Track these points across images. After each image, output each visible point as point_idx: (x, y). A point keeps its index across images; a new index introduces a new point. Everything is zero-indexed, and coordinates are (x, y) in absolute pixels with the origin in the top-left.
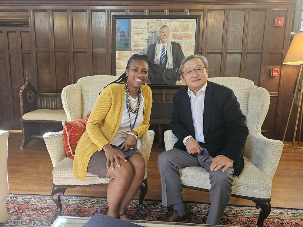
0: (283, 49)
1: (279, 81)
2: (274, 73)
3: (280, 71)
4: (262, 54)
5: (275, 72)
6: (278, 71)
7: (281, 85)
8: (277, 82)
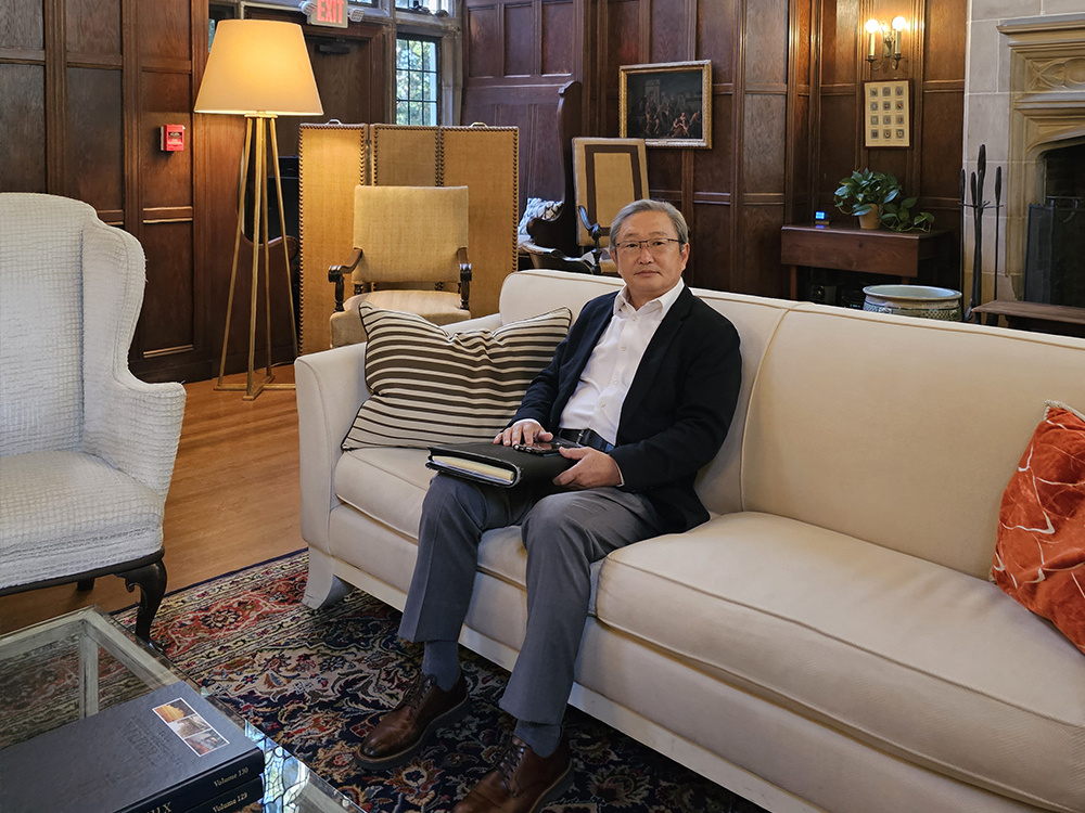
0: (191, 59)
1: (189, 166)
2: (169, 143)
3: (189, 134)
4: (122, 71)
5: (172, 137)
6: (181, 134)
7: (198, 181)
8: (184, 170)
